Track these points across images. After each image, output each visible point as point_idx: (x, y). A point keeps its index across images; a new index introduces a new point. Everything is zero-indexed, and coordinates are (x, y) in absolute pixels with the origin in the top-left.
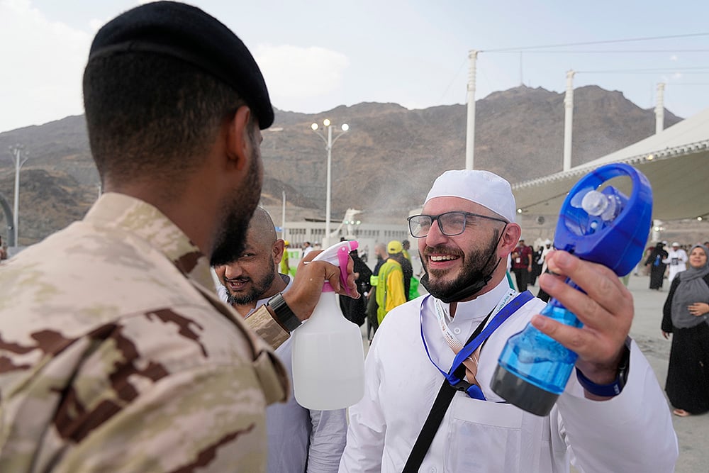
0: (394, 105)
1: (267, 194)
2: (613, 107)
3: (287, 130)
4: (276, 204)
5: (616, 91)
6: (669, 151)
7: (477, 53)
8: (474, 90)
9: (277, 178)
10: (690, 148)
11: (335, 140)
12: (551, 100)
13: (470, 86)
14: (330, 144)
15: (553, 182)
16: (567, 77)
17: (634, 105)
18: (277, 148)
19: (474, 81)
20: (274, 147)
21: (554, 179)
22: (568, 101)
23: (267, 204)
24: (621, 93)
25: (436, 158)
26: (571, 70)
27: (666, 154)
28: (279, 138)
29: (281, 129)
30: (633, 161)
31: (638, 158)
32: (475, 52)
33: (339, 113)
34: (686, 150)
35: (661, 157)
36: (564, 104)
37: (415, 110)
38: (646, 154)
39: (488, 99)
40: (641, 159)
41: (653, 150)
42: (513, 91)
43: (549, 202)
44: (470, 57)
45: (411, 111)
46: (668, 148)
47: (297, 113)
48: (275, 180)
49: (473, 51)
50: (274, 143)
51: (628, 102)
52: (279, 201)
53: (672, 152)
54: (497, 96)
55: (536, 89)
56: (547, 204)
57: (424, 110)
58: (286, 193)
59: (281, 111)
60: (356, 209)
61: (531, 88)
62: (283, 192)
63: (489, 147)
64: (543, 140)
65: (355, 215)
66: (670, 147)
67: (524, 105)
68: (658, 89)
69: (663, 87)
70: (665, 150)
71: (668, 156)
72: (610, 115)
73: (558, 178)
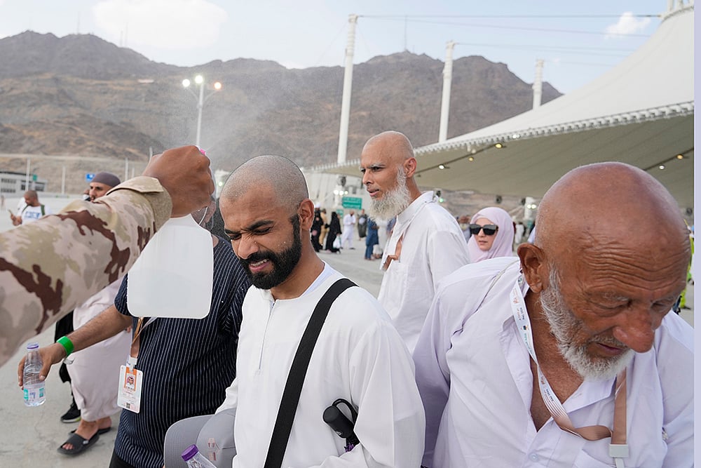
0: (272, 62)
1: (133, 148)
2: (497, 80)
3: (158, 82)
4: (142, 160)
5: (501, 63)
6: (531, 131)
7: (357, 18)
8: (352, 55)
9: (144, 131)
10: (550, 130)
11: (208, 97)
12: (434, 68)
13: (348, 51)
14: (201, 103)
15: (422, 155)
16: (447, 48)
17: (518, 78)
18: (146, 101)
19: (353, 46)
20: (143, 100)
21: (423, 151)
22: (447, 72)
23: (133, 160)
24: (506, 65)
25: (313, 121)
26: (451, 41)
27: (528, 134)
28: (149, 91)
29: (151, 81)
30: (498, 138)
31: (503, 136)
32: (355, 17)
33: (214, 68)
34: (546, 131)
35: (524, 137)
36: (443, 76)
37: (294, 69)
38: (511, 133)
39: (371, 63)
40: (506, 138)
41: (517, 130)
42: (396, 56)
43: (421, 174)
44: (350, 21)
45: (290, 70)
46: (530, 129)
47: (169, 65)
48: (141, 134)
49: (353, 15)
50: (143, 95)
51: (512, 74)
52: (146, 157)
53: (534, 133)
54: (379, 60)
55: (421, 56)
56: (419, 176)
57: (303, 71)
58: (153, 149)
59: (152, 61)
60: (225, 170)
61: (415, 55)
62: (151, 149)
63: (369, 113)
64: (424, 109)
65: (223, 177)
66: (532, 127)
67: (407, 72)
68: (537, 66)
69: (542, 63)
70: (528, 130)
71: (530, 136)
72: (493, 87)
73: (427, 150)
